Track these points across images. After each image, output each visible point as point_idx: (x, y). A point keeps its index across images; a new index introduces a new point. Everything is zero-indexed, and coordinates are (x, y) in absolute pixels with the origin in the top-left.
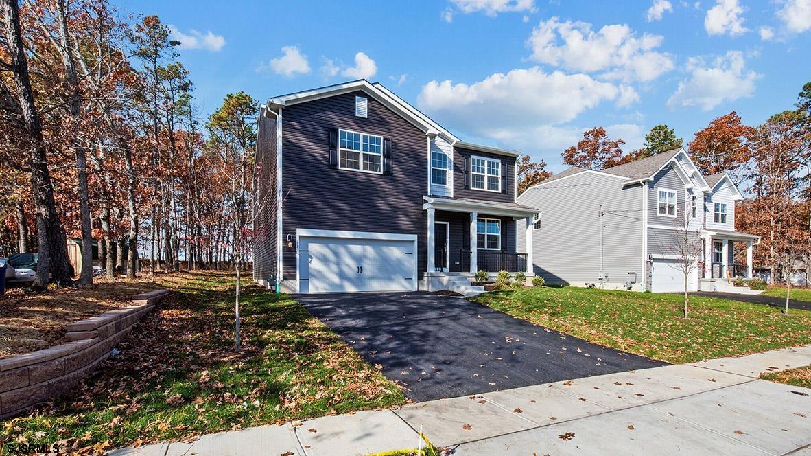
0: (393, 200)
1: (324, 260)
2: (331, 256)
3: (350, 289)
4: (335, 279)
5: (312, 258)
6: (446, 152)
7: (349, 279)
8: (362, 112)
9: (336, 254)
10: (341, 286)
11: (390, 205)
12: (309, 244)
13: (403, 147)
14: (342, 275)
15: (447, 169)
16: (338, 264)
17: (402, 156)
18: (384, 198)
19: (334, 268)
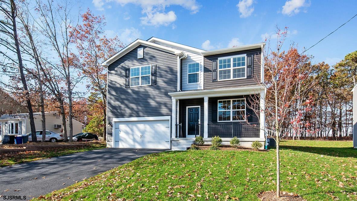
0: (158, 99)
1: (127, 133)
2: (130, 131)
3: (138, 147)
4: (131, 142)
5: (121, 132)
6: (198, 62)
7: (137, 142)
8: (141, 56)
9: (132, 130)
10: (134, 146)
11: (156, 102)
12: (120, 125)
13: (163, 67)
14: (134, 140)
15: (199, 72)
16: (133, 135)
17: (163, 73)
18: (153, 99)
19: (131, 137)
